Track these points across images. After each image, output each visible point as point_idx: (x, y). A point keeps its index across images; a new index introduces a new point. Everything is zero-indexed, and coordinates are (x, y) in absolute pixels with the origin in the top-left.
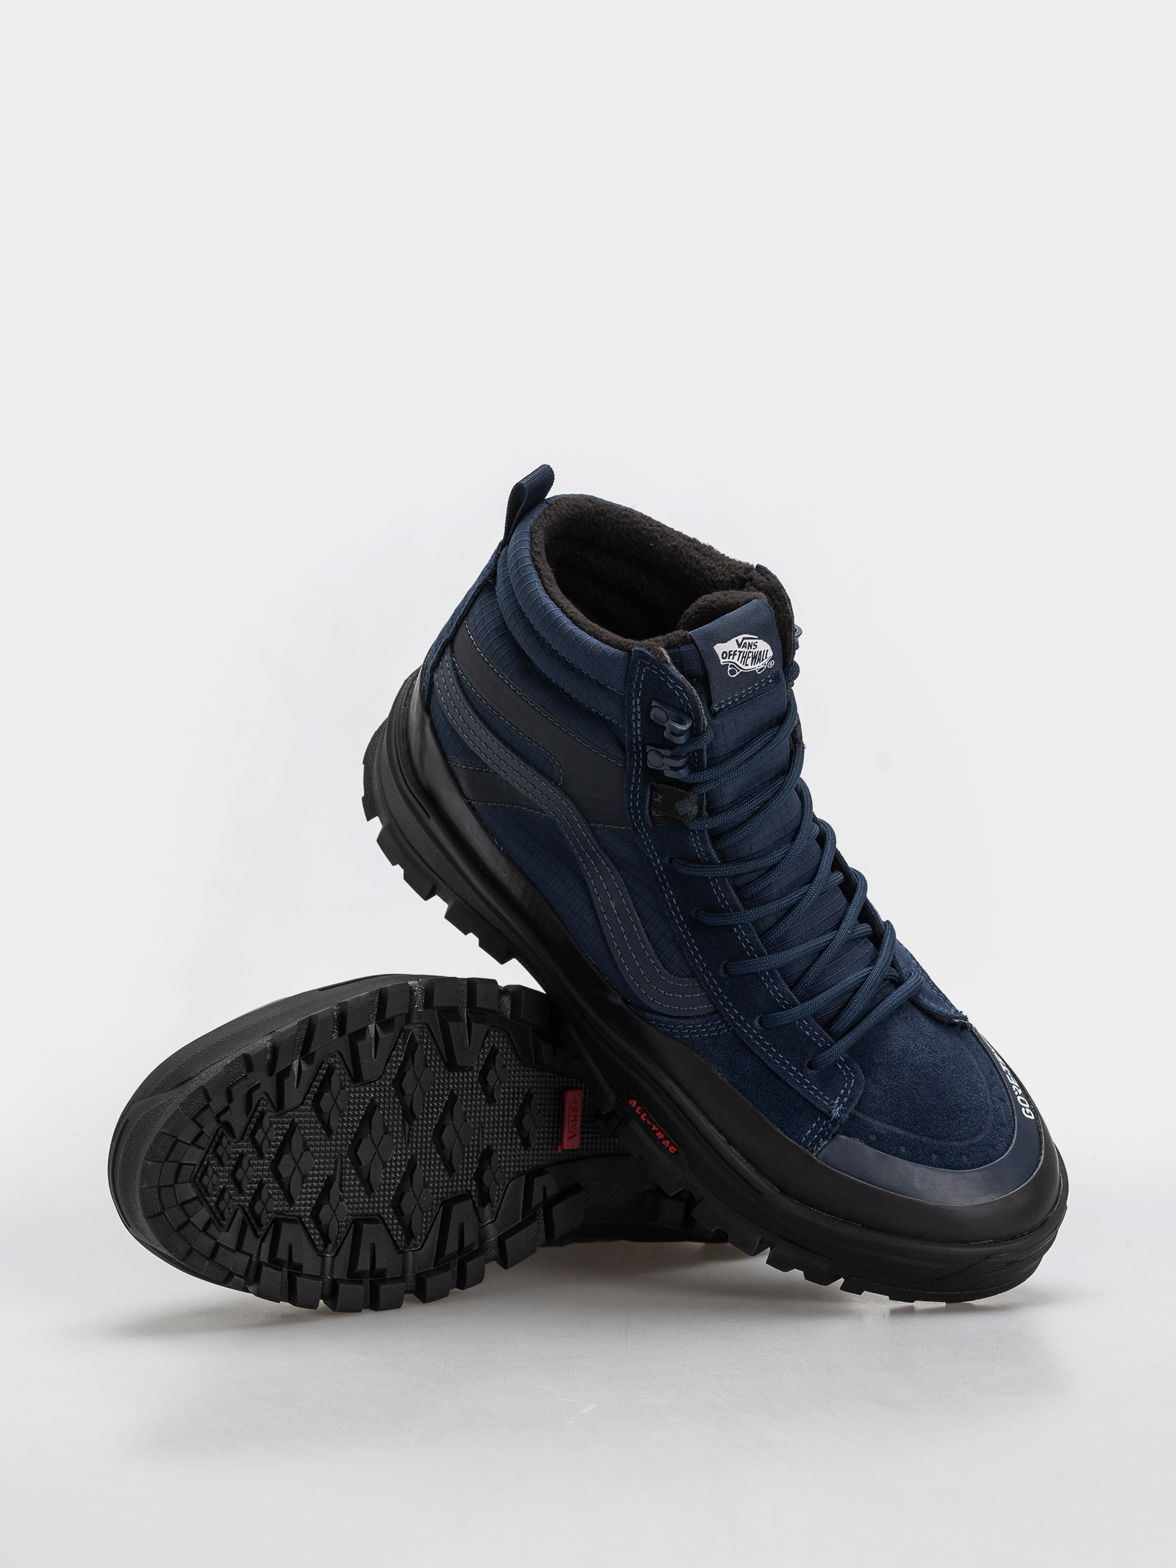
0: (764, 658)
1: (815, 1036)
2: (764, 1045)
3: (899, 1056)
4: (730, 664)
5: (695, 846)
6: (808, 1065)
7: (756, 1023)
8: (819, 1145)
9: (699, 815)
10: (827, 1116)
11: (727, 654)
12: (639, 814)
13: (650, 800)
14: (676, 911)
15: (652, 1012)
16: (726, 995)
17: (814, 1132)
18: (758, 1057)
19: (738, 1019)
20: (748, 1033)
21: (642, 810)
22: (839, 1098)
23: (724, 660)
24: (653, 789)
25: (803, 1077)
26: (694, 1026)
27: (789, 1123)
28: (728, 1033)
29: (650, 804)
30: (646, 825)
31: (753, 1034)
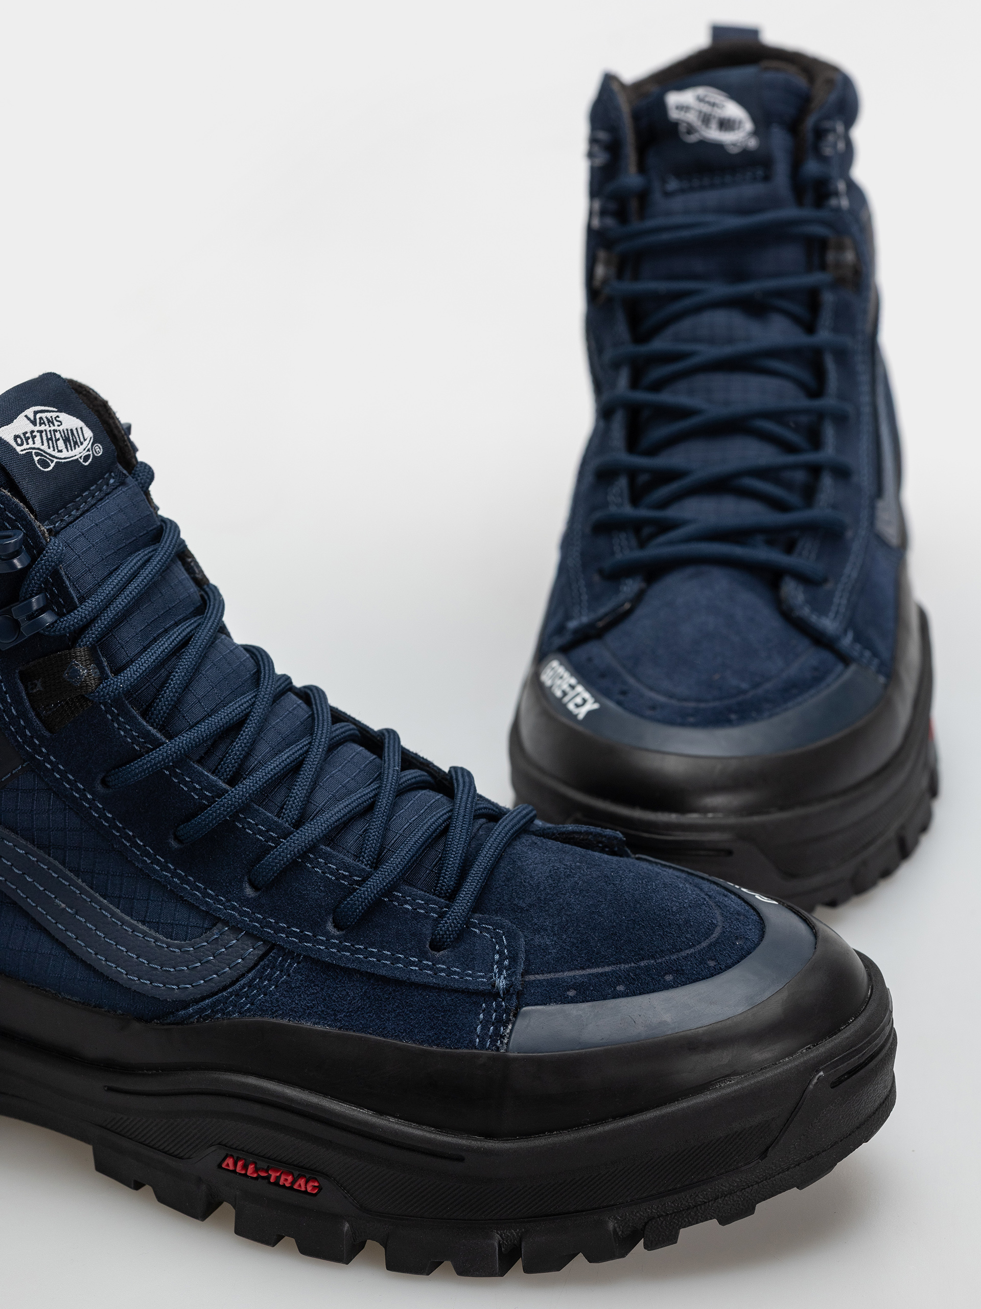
0: (82, 440)
1: (421, 906)
2: (358, 951)
3: (550, 885)
4: (34, 451)
5: (122, 733)
6: (430, 946)
7: (330, 927)
8: (503, 1037)
9: (103, 677)
10: (492, 994)
11: (21, 438)
12: (25, 728)
13: (27, 694)
14: (148, 855)
15: (185, 1005)
16: (271, 916)
17: (485, 1024)
18: (358, 971)
19: (303, 938)
20: (326, 948)
21: (22, 714)
22: (495, 966)
23: (22, 448)
24: (26, 677)
25: (433, 964)
26: (250, 986)
27: (446, 1031)
28: (301, 966)
29: (30, 701)
30: (41, 738)
31: (334, 945)
